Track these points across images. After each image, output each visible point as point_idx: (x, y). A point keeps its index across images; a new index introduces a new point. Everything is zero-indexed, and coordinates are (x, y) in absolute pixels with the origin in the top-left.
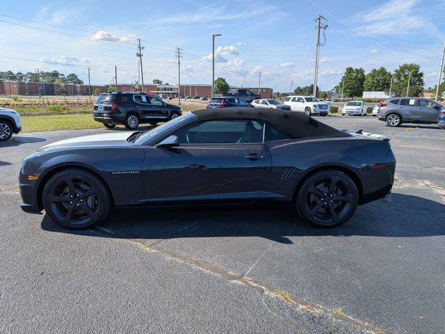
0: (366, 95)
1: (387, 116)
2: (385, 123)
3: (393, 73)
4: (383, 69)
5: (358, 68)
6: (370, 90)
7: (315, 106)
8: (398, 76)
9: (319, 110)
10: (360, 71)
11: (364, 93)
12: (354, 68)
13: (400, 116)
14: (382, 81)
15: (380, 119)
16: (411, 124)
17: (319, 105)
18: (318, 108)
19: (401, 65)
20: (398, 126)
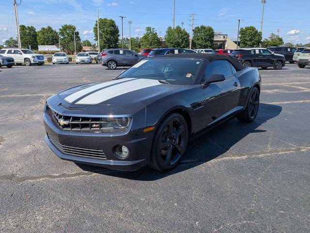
0: (41, 48)
1: (108, 62)
2: (106, 67)
3: (58, 31)
4: (50, 28)
5: (30, 26)
6: (43, 44)
7: (34, 57)
8: (62, 34)
9: (38, 61)
10: (32, 29)
11: (39, 47)
12: (26, 26)
13: (116, 62)
14: (51, 37)
15: (104, 65)
16: (122, 67)
17: (37, 56)
18: (36, 59)
19: (63, 25)
20: (115, 69)
